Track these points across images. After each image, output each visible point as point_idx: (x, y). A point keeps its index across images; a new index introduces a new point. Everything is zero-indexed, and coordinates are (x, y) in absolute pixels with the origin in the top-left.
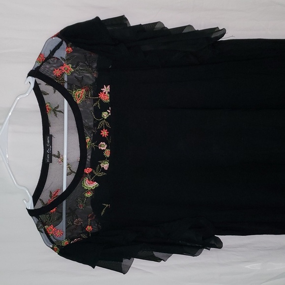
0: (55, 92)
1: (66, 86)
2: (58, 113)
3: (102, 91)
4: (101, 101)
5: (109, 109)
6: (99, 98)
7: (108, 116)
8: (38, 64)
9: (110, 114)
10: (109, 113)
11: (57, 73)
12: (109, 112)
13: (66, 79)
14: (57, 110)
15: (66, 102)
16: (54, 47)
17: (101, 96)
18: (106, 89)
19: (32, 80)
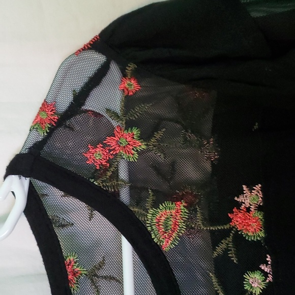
0: (91, 217)
1: (125, 196)
2: (102, 283)
3: (239, 205)
4: (239, 239)
5: (266, 263)
6: (231, 229)
7: (263, 286)
8: (40, 136)
9: (270, 278)
10: (265, 274)
11: (98, 156)
12: (267, 269)
13: (123, 174)
14: (102, 273)
15: (127, 247)
16: (86, 80)
17: (237, 220)
18: (251, 197)
19: (19, 186)
